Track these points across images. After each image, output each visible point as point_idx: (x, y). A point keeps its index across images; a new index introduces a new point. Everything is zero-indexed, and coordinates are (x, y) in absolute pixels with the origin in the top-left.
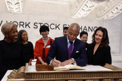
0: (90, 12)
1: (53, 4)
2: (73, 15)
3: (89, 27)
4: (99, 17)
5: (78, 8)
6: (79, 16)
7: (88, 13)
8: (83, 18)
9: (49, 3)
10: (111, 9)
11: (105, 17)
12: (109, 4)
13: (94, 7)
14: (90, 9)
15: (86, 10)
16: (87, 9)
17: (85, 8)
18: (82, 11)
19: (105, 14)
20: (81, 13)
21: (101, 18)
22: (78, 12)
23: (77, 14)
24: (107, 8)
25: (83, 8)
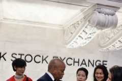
0: (90, 40)
1: (40, 28)
2: (67, 44)
3: (89, 61)
4: (102, 47)
5: (74, 34)
6: (76, 46)
7: (88, 42)
8: (80, 48)
9: (34, 27)
10: (118, 38)
11: (111, 48)
12: (115, 30)
13: (95, 35)
14: (90, 36)
15: (84, 38)
16: (86, 37)
17: (83, 35)
18: (79, 38)
19: (110, 44)
20: (77, 41)
21: (105, 49)
22: (74, 40)
23: (72, 42)
24: (112, 35)
25: (81, 35)
